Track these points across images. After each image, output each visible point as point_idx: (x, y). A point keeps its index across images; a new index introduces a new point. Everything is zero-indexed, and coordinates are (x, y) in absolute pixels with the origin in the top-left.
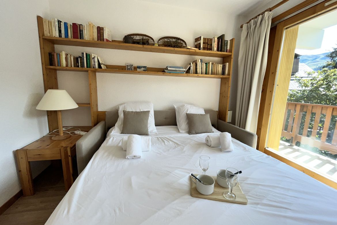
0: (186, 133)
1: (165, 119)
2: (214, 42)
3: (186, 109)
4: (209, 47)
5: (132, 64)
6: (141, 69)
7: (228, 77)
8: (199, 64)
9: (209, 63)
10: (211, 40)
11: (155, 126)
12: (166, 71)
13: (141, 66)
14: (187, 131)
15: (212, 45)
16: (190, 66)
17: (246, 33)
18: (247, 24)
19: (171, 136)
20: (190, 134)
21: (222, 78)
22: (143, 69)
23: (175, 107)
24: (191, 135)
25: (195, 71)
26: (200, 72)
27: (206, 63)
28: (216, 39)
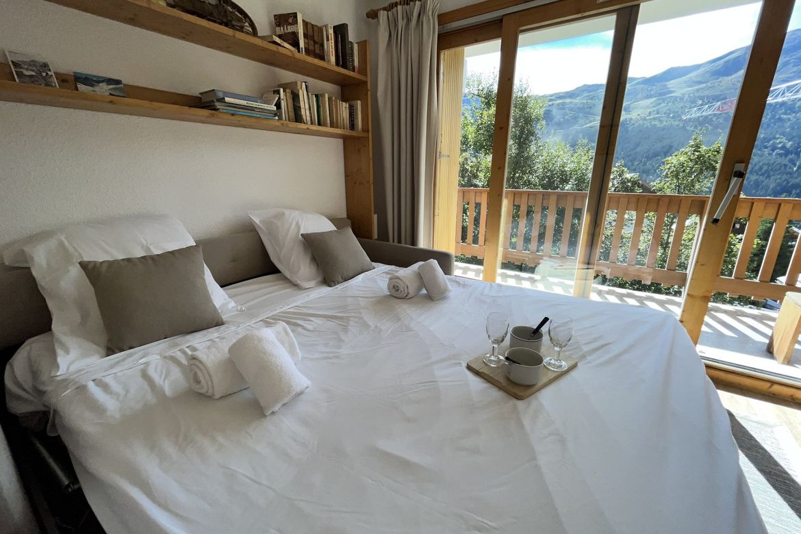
0: (320, 285)
1: (234, 261)
2: (328, 40)
3: (292, 222)
4: (317, 51)
5: (41, 60)
6: (97, 89)
7: (362, 135)
8: (303, 94)
9: (323, 95)
10: (320, 29)
11: (222, 287)
12: (218, 105)
13: (95, 73)
14: (320, 279)
15: (322, 45)
16: (279, 98)
17: (387, 34)
18: (386, 12)
19: (297, 304)
20: (333, 284)
21: (346, 139)
22: (104, 88)
23: (257, 220)
24: (339, 287)
25: (292, 114)
26: (308, 118)
27: (317, 96)
28: (331, 31)
